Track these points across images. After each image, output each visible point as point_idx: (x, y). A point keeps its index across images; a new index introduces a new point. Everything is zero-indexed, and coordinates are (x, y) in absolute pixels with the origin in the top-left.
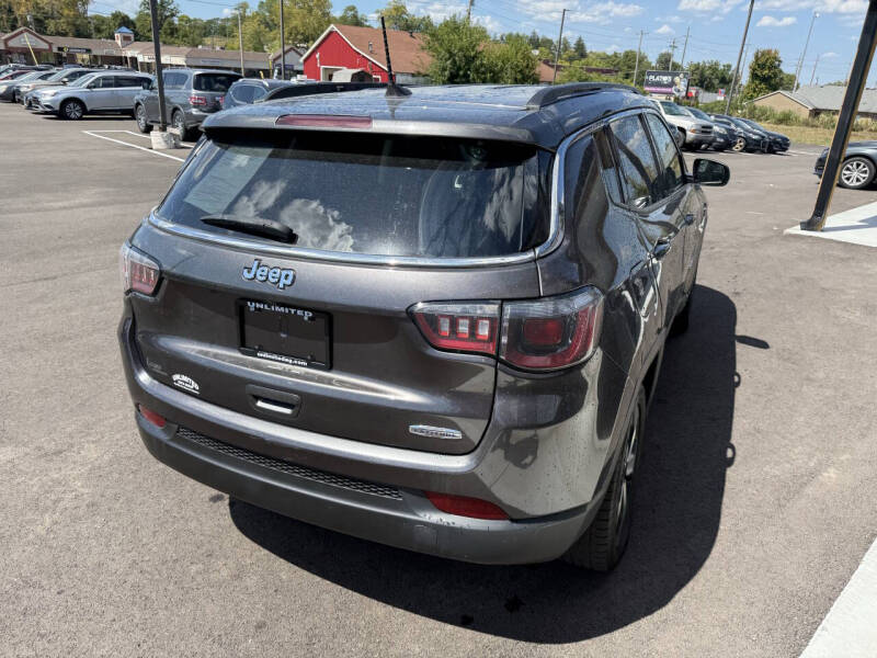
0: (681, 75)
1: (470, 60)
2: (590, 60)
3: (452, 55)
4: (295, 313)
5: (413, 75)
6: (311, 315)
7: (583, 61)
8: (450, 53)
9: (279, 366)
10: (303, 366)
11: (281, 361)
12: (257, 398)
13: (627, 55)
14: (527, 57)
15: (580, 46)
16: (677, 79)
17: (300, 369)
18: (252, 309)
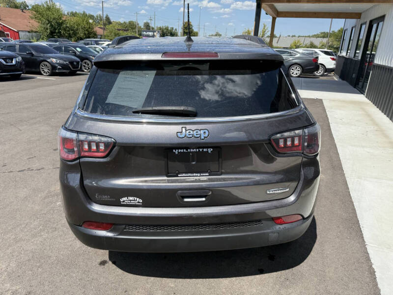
0: (157, 32)
1: (60, 24)
2: (114, 25)
3: (50, 22)
4: (203, 150)
5: (29, 32)
6: (212, 150)
7: (111, 25)
8: (48, 21)
9: (192, 179)
10: (206, 176)
11: (193, 176)
12: (184, 197)
13: (130, 23)
14: (88, 23)
15: (108, 19)
16: (155, 34)
17: (205, 177)
18: (177, 153)
